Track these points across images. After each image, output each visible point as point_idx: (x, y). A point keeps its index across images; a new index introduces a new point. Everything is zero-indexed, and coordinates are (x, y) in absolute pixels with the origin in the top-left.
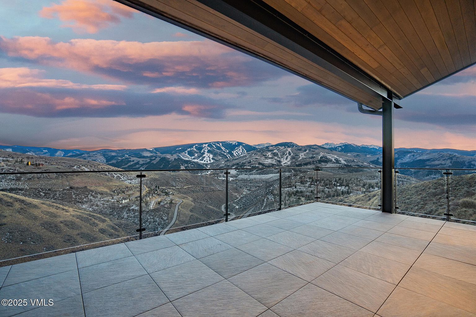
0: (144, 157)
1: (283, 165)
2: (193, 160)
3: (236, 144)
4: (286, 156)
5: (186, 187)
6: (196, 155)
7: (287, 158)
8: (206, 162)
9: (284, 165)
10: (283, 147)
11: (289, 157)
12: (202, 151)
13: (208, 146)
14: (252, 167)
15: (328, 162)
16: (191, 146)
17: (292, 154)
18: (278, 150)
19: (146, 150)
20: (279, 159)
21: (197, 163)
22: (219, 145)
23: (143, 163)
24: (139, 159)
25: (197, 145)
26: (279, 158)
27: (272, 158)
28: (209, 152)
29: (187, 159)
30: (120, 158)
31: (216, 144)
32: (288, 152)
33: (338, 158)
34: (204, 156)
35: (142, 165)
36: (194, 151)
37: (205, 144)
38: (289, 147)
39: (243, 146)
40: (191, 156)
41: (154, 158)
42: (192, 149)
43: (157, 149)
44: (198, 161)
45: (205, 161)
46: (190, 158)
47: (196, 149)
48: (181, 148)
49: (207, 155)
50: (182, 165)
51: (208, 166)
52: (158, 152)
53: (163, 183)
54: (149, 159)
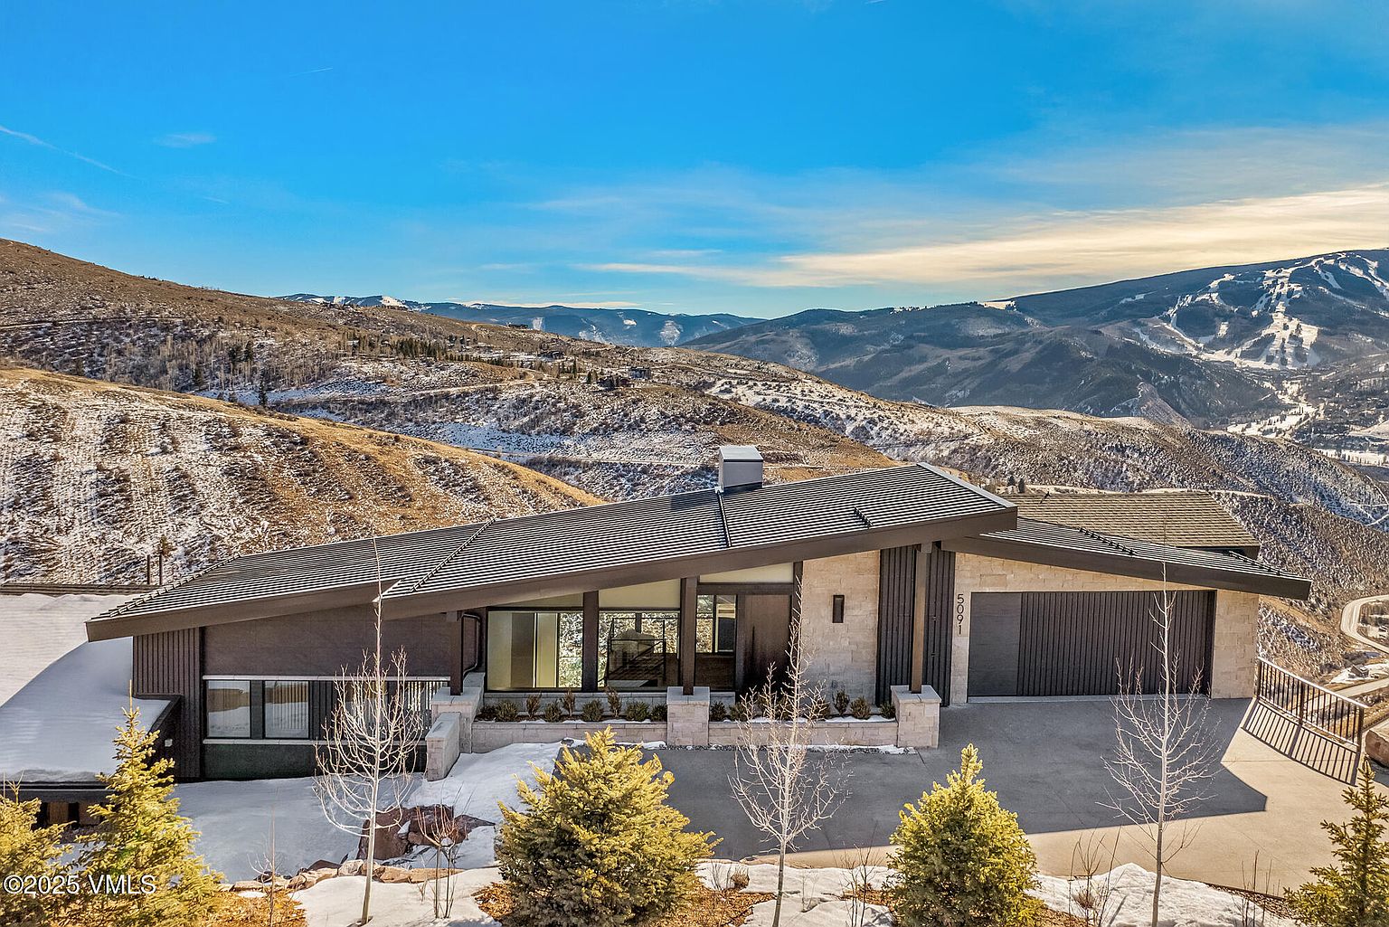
0: (970, 342)
2: (1205, 356)
6: (1223, 329)
8: (1275, 366)
12: (1260, 306)
13: (1294, 278)
16: (1196, 280)
19: (974, 310)
21: (1226, 371)
22: (1358, 271)
23: (965, 370)
24: (946, 353)
25: (1228, 277)
28: (1296, 308)
29: (1171, 350)
30: (870, 348)
31: (1343, 266)
34: (1265, 332)
35: (959, 378)
36: (1213, 306)
37: (1277, 266)
40: (1195, 336)
41: (1009, 346)
42: (1199, 299)
43: (1025, 305)
44: (1231, 358)
45: (1270, 360)
46: (1191, 346)
47: (1221, 297)
48: (1140, 297)
49: (1286, 327)
50: (1147, 377)
51: (1286, 385)
52: (1029, 319)
53: (1045, 465)
54: (991, 351)
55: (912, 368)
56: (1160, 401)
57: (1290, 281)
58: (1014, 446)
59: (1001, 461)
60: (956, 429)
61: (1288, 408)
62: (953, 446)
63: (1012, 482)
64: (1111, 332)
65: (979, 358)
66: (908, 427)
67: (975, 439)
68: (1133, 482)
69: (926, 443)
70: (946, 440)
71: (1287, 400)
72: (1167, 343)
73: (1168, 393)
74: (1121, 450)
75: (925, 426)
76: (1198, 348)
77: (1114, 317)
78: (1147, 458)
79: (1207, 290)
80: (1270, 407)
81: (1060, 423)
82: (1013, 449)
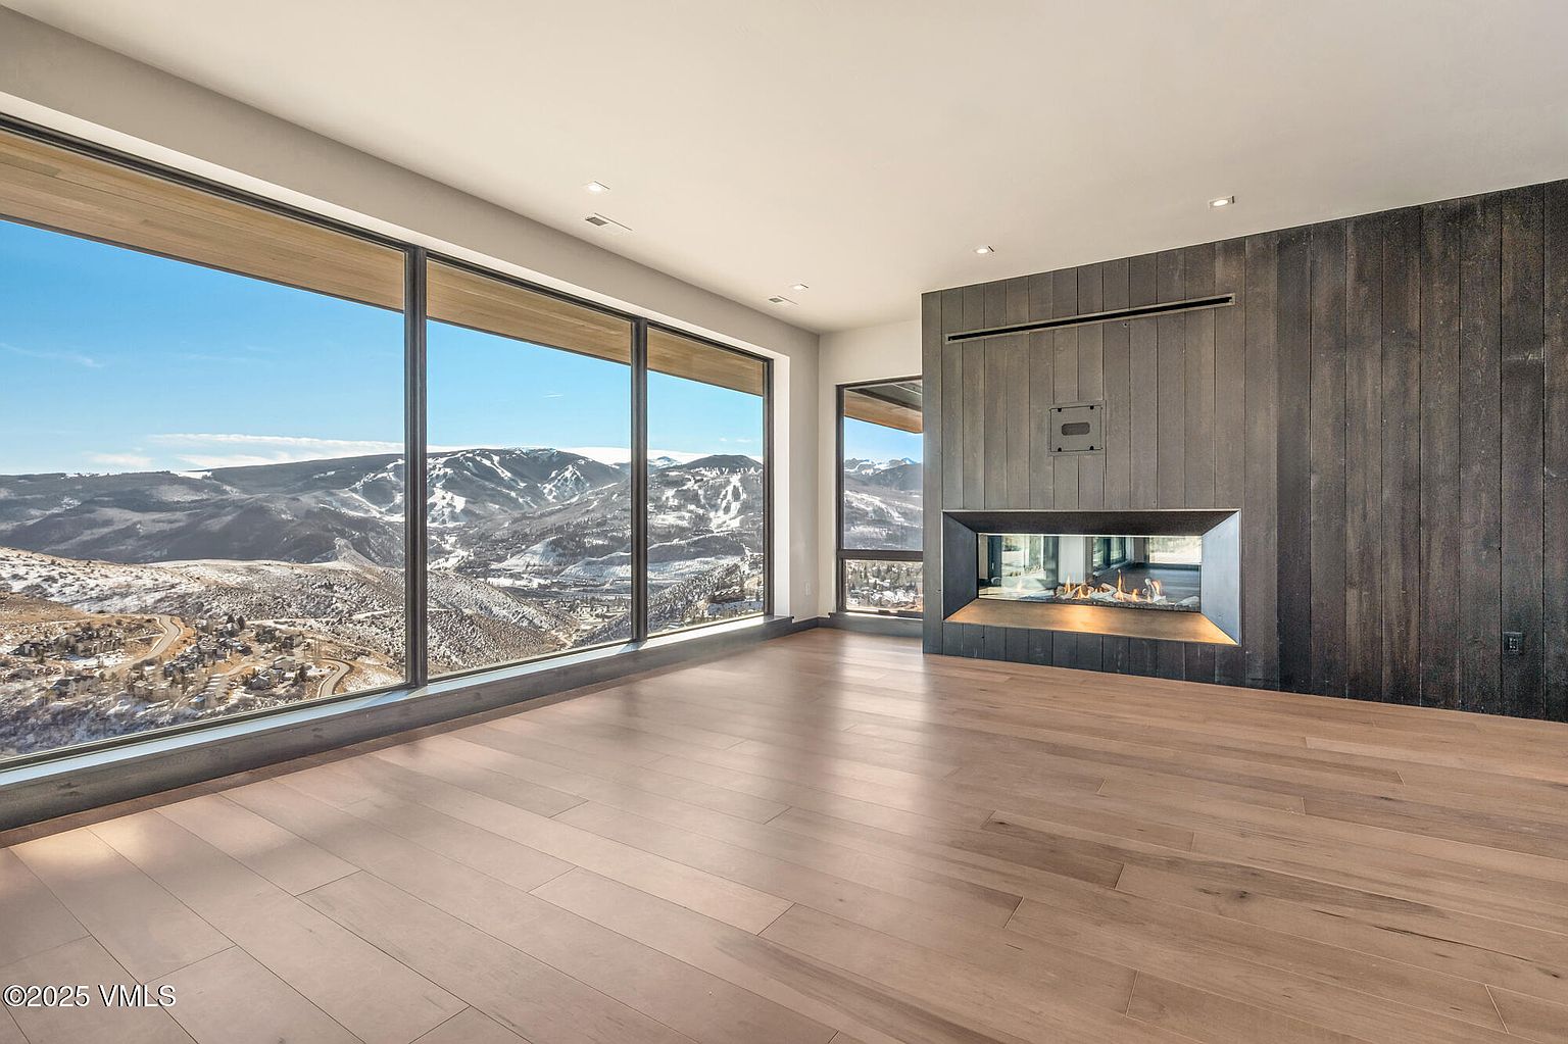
0: (163, 506)
1: (715, 531)
2: (387, 518)
3: (555, 460)
4: (725, 502)
5: (361, 617)
6: (399, 498)
7: (727, 510)
8: (439, 524)
9: (719, 530)
10: (715, 472)
11: (735, 506)
13: (446, 465)
14: (612, 538)
15: (856, 518)
16: (376, 463)
17: (744, 496)
18: (699, 481)
19: (168, 478)
20: (701, 511)
22: (487, 463)
23: (161, 532)
24: (135, 517)
25: (400, 462)
26: (703, 507)
27: (678, 508)
28: (450, 485)
29: (359, 514)
30: (35, 512)
31: (478, 459)
32: (730, 489)
33: (883, 506)
34: (429, 501)
35: (154, 538)
36: (390, 482)
37: (435, 456)
38: (733, 471)
39: (579, 467)
40: (378, 503)
41: (210, 510)
42: (380, 476)
43: (222, 475)
45: (434, 520)
46: (375, 512)
47: (396, 475)
48: (333, 473)
49: (444, 498)
50: (342, 535)
51: (447, 538)
52: (228, 488)
53: (260, 605)
54: (189, 515)
55: (94, 531)
56: (354, 552)
57: (445, 467)
58: (227, 590)
59: (214, 605)
60: (161, 580)
61: (450, 553)
62: (158, 596)
63: (231, 619)
64: (308, 500)
65: (176, 521)
66: (101, 581)
67: (184, 587)
68: (342, 611)
69: (124, 596)
70: (148, 591)
71: (448, 547)
72: (355, 508)
73: (360, 546)
74: (329, 587)
75: (122, 580)
76: (381, 513)
77: (310, 486)
78: (353, 592)
79: (385, 470)
80: (437, 553)
81: (271, 569)
82: (226, 594)
